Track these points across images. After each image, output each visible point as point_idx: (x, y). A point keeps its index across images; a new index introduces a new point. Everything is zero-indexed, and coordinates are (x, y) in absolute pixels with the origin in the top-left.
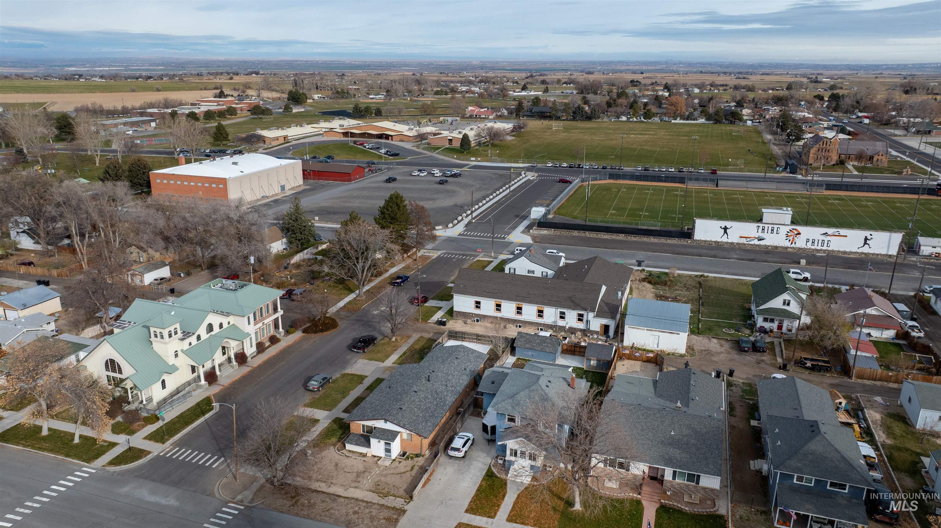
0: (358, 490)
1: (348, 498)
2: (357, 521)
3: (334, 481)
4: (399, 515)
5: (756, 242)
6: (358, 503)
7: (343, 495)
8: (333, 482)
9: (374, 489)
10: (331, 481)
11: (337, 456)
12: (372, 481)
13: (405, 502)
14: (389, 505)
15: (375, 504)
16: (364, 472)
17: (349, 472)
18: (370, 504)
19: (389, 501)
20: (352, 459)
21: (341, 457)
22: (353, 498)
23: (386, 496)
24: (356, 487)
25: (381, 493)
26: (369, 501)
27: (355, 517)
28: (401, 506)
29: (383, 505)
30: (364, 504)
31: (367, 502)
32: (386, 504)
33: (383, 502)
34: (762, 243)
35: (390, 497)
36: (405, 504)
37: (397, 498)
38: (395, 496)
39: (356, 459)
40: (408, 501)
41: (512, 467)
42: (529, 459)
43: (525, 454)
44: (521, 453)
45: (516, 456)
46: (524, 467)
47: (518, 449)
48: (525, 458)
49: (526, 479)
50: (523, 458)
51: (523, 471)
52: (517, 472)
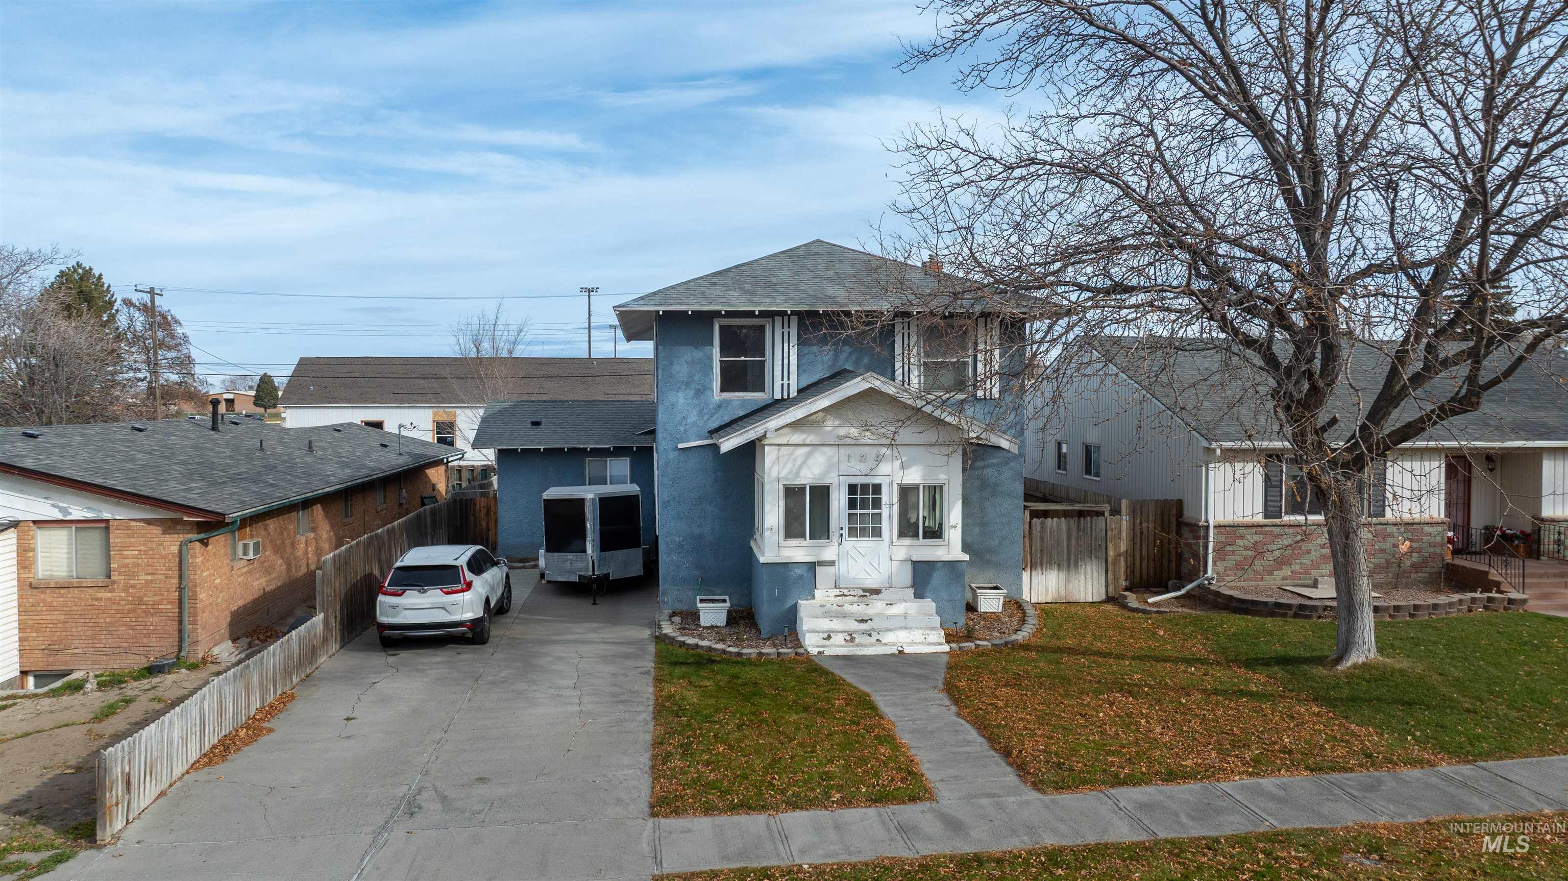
41: (805, 606)
42: (902, 534)
43: (877, 503)
44: (852, 504)
45: (821, 530)
46: (877, 592)
47: (831, 479)
48: (877, 533)
49: (917, 635)
50: (864, 532)
51: (877, 606)
52: (844, 616)
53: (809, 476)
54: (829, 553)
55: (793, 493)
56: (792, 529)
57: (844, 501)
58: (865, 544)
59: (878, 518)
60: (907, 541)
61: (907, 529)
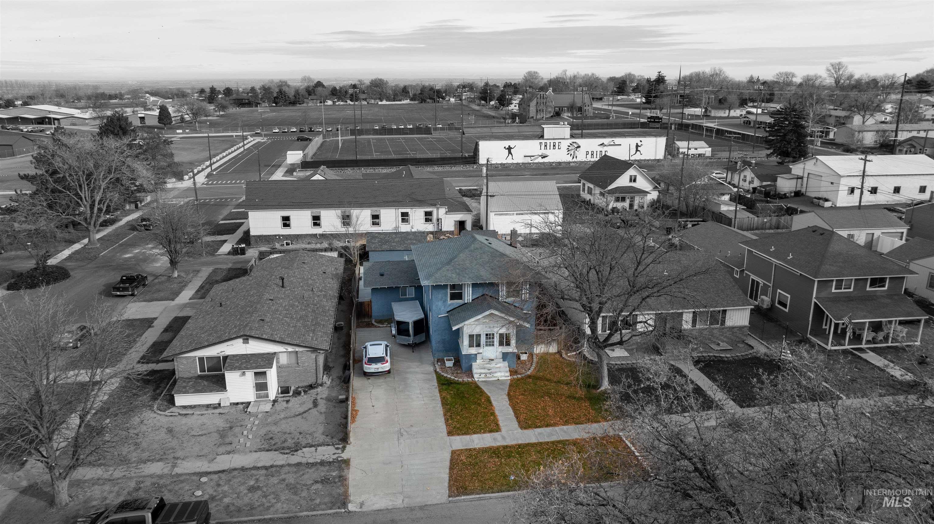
0: (236, 456)
1: (223, 471)
2: (264, 500)
3: (180, 454)
4: (340, 469)
5: (540, 160)
6: (249, 473)
7: (209, 470)
8: (177, 455)
9: (267, 446)
10: (172, 455)
11: (164, 420)
12: (255, 437)
13: (337, 449)
14: (311, 461)
15: (282, 466)
16: (231, 428)
17: (202, 435)
18: (274, 469)
19: (308, 455)
20: (195, 417)
21: (171, 418)
22: (235, 469)
23: (296, 448)
24: (229, 453)
25: (283, 448)
26: (268, 464)
27: (256, 496)
28: (335, 457)
29: (299, 464)
30: (264, 472)
31: (266, 468)
32: (304, 461)
33: (295, 459)
34: (546, 160)
35: (304, 450)
36: (340, 451)
37: (319, 448)
38: (311, 446)
39: (202, 415)
40: (340, 446)
41: (474, 364)
42: (500, 345)
43: (493, 338)
44: (487, 338)
45: (478, 345)
46: (493, 360)
47: (481, 333)
48: (493, 345)
49: (503, 374)
50: (490, 345)
51: (493, 365)
52: (484, 368)
53: (475, 332)
54: (481, 350)
55: (471, 336)
56: (471, 346)
57: (485, 338)
58: (490, 348)
59: (493, 342)
60: (501, 347)
61: (501, 344)
